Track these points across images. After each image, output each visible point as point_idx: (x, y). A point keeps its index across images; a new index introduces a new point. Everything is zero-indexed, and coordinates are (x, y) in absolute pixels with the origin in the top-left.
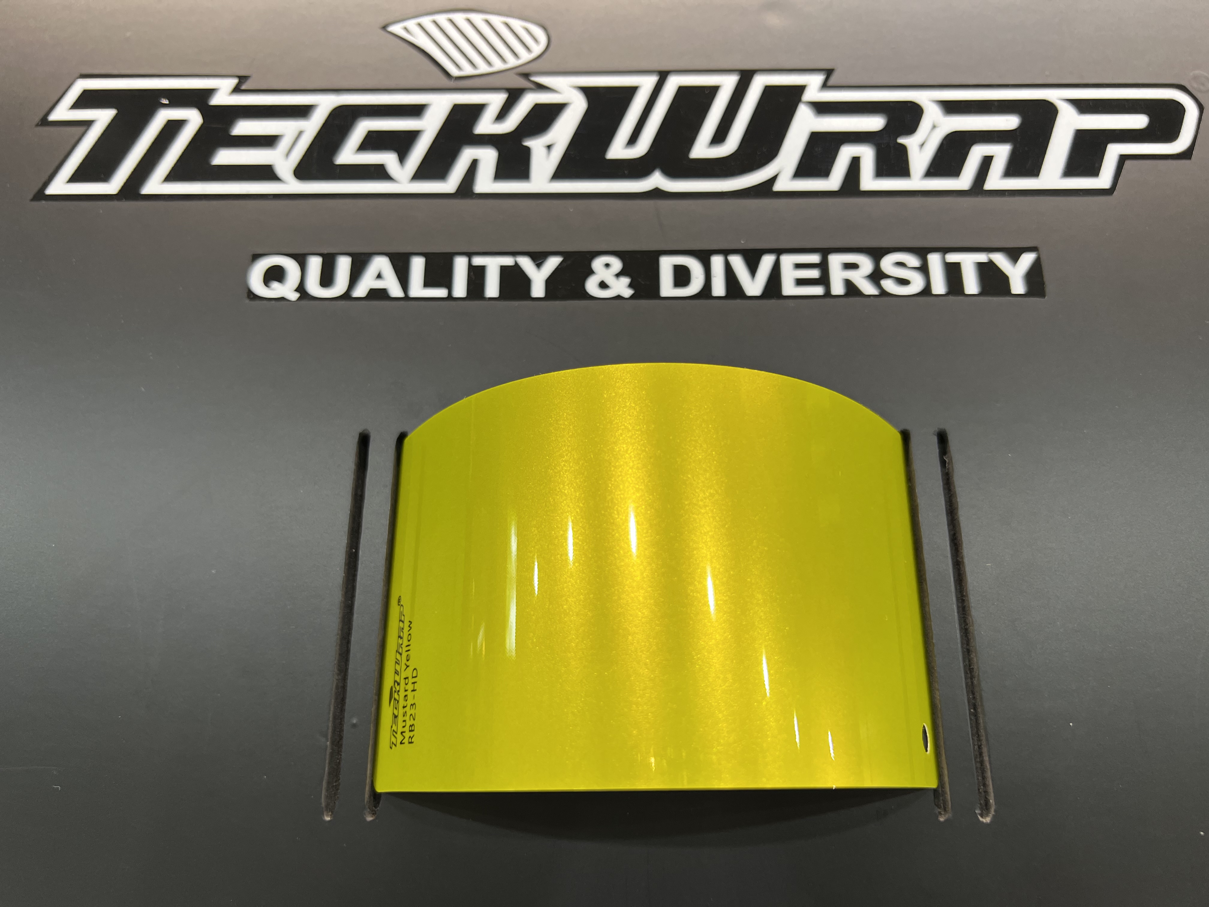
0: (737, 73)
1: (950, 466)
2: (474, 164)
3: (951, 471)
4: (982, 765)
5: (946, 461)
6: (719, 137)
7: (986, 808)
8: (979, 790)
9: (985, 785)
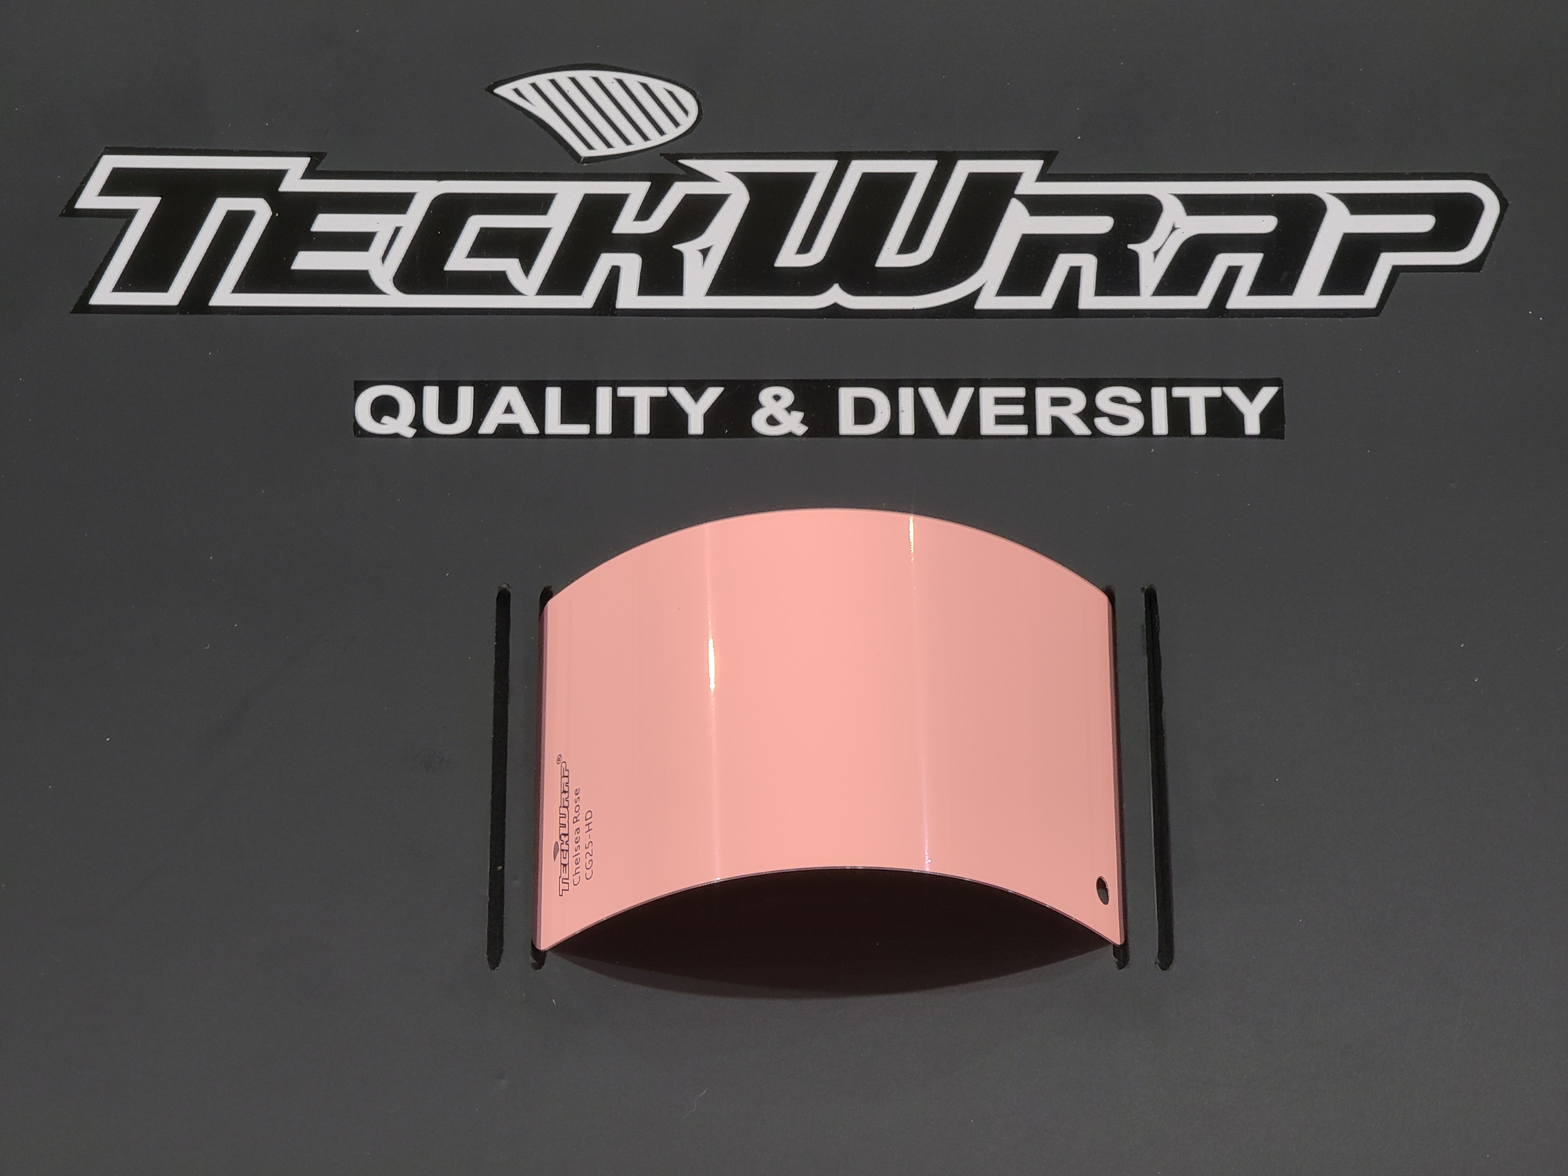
0: (935, 156)
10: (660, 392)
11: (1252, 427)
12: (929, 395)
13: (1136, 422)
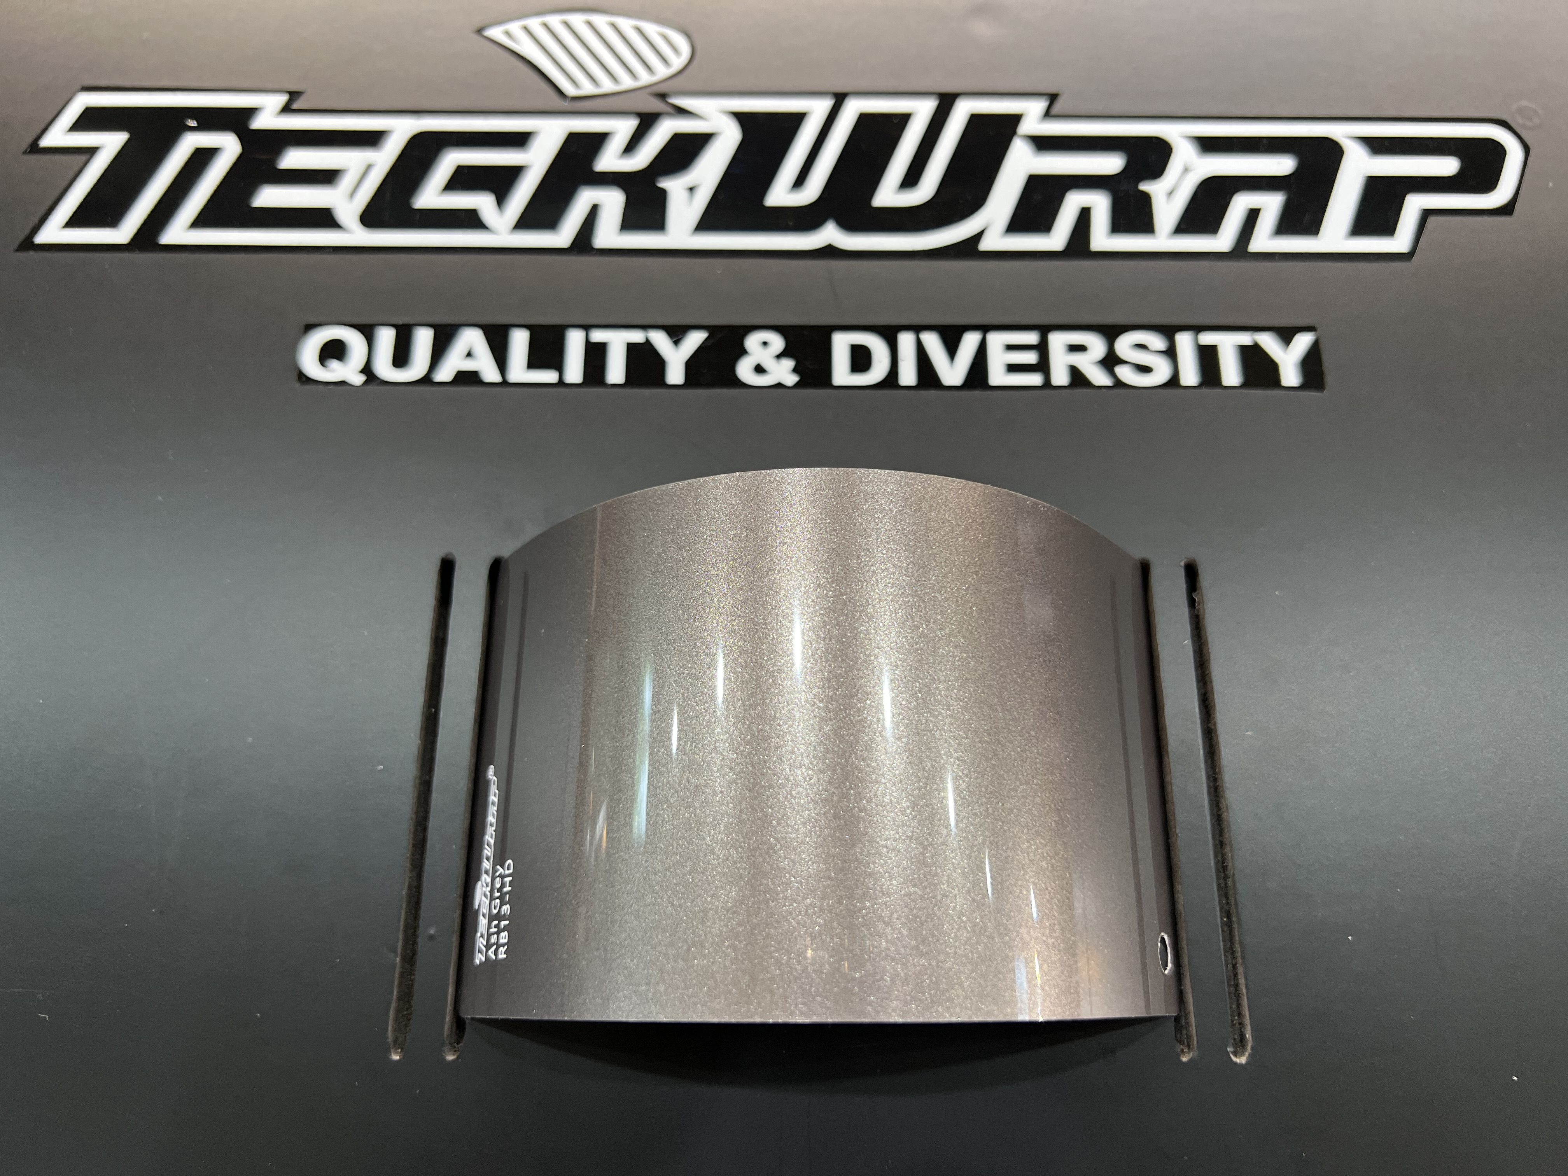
0: (934, 96)
1: (1200, 607)
2: (594, 211)
3: (1201, 611)
4: (1236, 990)
5: (1195, 600)
6: (911, 179)
7: (1240, 1043)
8: (1232, 1021)
9: (1240, 1015)
10: (637, 337)
11: (1290, 376)
12: (932, 342)
13: (1162, 372)
